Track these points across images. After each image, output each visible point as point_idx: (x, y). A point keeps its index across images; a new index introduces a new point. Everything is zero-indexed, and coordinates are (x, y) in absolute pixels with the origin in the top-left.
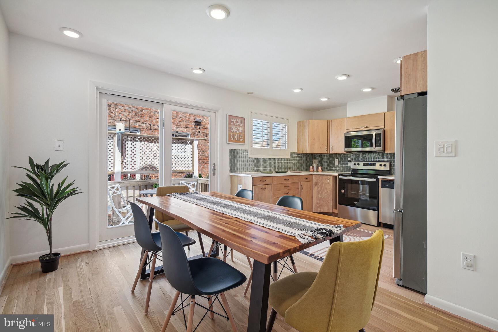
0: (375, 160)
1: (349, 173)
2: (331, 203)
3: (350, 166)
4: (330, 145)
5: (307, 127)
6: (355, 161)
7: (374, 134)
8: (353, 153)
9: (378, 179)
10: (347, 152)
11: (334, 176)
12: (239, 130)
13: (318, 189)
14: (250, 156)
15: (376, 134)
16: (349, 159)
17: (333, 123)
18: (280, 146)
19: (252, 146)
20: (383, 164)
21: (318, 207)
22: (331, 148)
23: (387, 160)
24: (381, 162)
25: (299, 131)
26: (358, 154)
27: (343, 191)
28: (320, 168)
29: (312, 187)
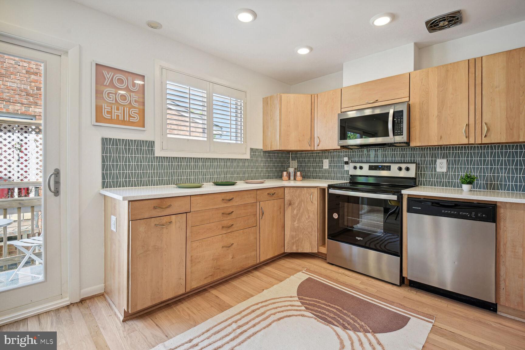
0: (389, 159)
1: (346, 181)
2: (315, 236)
3: (347, 171)
4: (316, 136)
5: (278, 106)
6: (356, 162)
7: (391, 112)
8: (351, 149)
9: (400, 197)
10: (343, 147)
11: (320, 189)
12: (128, 98)
13: (293, 212)
14: (158, 153)
15: (394, 113)
16: (346, 159)
17: (320, 99)
18: (230, 137)
19: (163, 134)
20: (404, 166)
21: (293, 244)
22: (316, 141)
23: (411, 160)
24: (399, 163)
25: (265, 113)
26: (361, 150)
27: (335, 216)
28: (299, 173)
29: (282, 209)
